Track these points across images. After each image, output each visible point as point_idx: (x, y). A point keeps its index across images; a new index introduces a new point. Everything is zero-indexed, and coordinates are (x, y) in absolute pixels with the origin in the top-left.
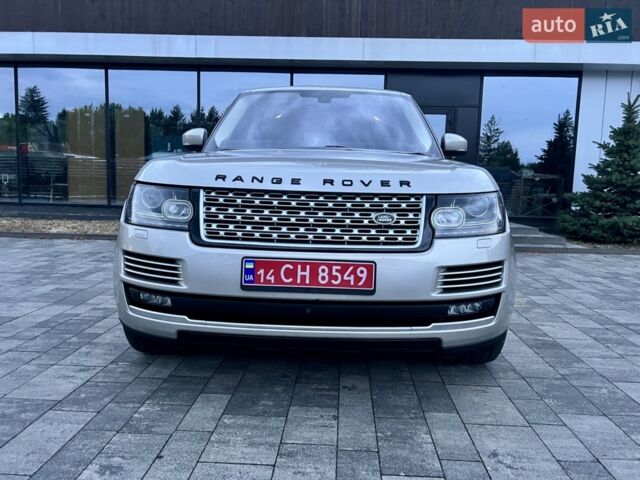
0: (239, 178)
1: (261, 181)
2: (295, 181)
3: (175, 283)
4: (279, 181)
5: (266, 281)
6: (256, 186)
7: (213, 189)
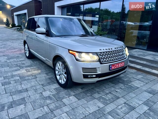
0: (103, 50)
1: (107, 50)
2: (112, 49)
3: (96, 72)
4: (110, 49)
5: (113, 68)
6: (106, 51)
7: (100, 52)
